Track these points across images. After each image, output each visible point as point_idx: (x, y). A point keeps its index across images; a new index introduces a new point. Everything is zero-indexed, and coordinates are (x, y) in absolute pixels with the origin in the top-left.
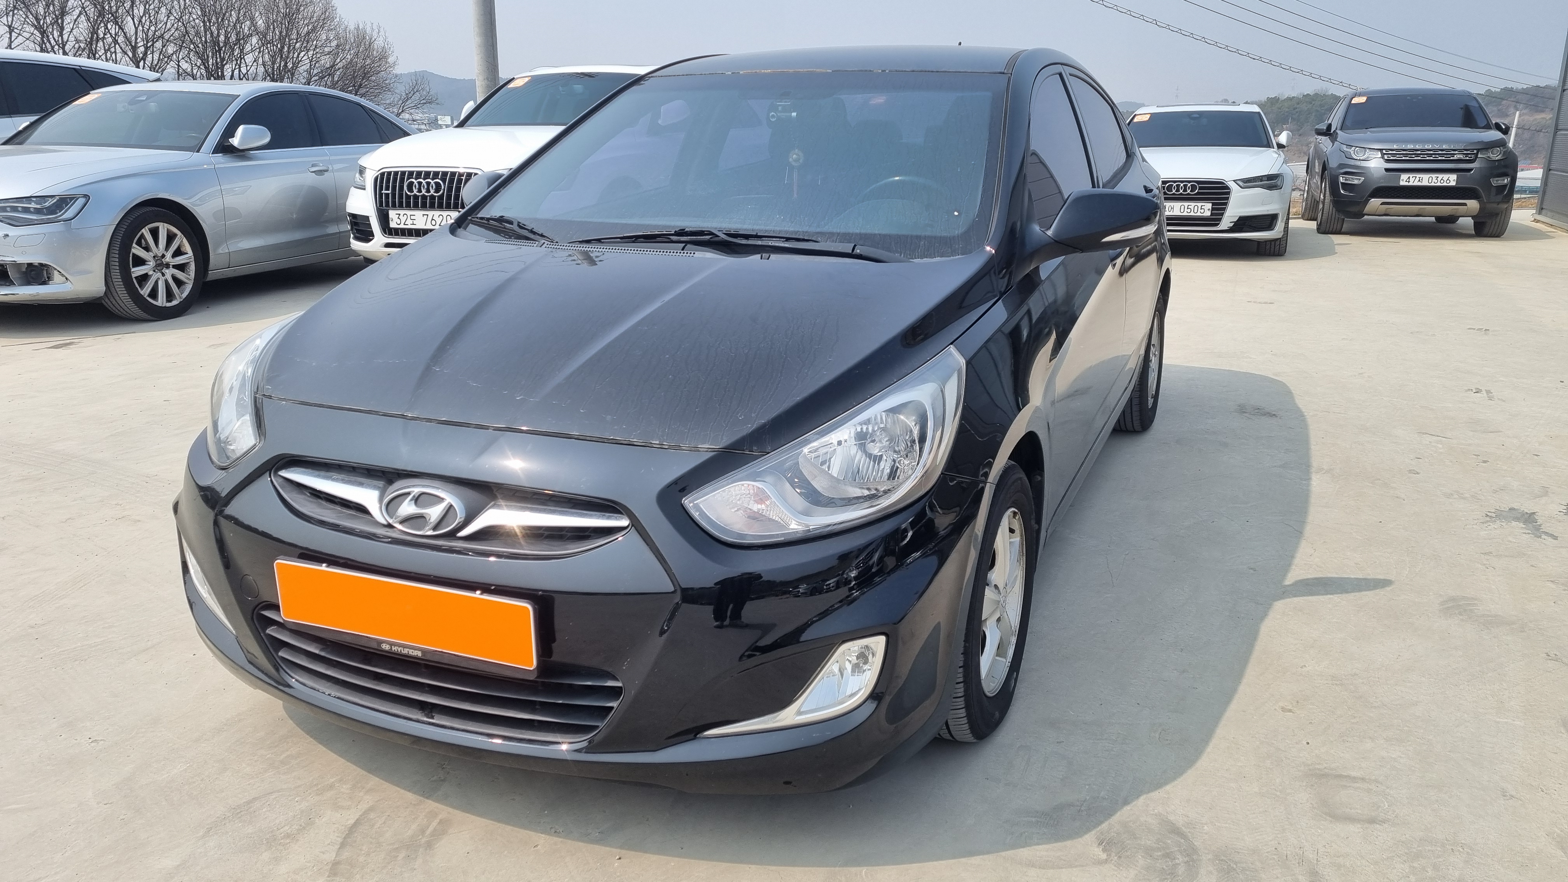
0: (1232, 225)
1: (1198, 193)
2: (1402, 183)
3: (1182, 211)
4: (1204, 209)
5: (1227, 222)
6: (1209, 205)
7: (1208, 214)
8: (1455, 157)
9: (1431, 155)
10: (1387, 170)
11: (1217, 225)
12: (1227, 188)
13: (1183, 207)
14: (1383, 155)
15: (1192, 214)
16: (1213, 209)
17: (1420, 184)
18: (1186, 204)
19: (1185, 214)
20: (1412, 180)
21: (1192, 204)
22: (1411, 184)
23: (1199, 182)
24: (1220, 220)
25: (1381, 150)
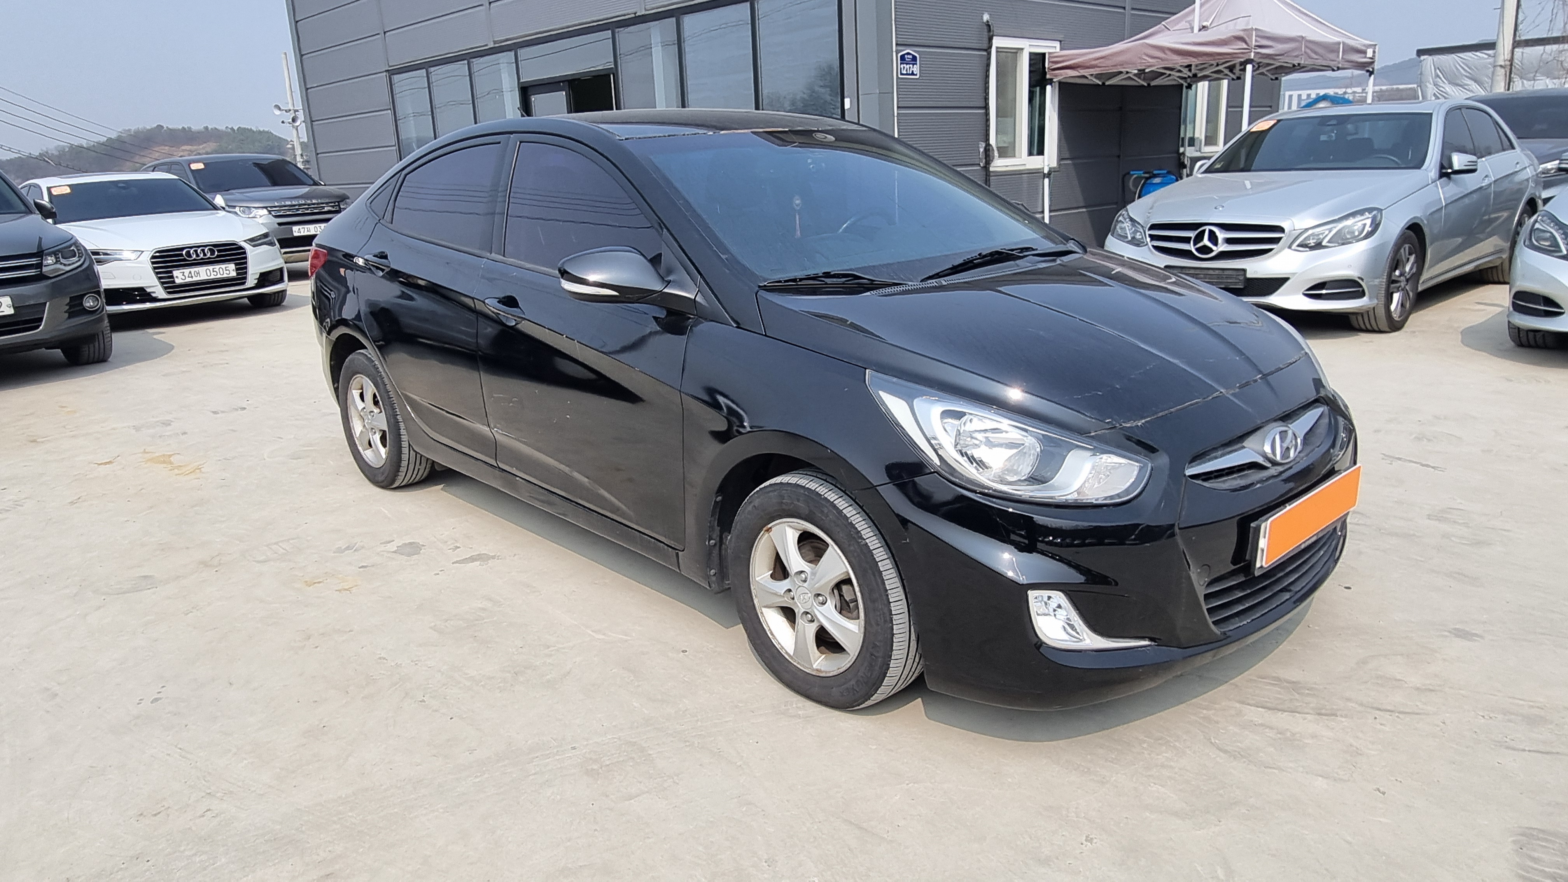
0: (256, 281)
1: (218, 256)
2: (296, 234)
3: (209, 274)
4: (229, 270)
5: (251, 281)
6: (232, 266)
7: (234, 274)
8: (326, 209)
9: (307, 209)
10: (280, 224)
11: (244, 283)
12: (241, 248)
13: (208, 271)
14: (270, 212)
15: (219, 276)
16: (237, 269)
17: (309, 233)
18: (211, 267)
19: (212, 277)
20: (302, 230)
21: (217, 267)
22: (302, 234)
23: (215, 246)
24: (245, 278)
25: (266, 208)
